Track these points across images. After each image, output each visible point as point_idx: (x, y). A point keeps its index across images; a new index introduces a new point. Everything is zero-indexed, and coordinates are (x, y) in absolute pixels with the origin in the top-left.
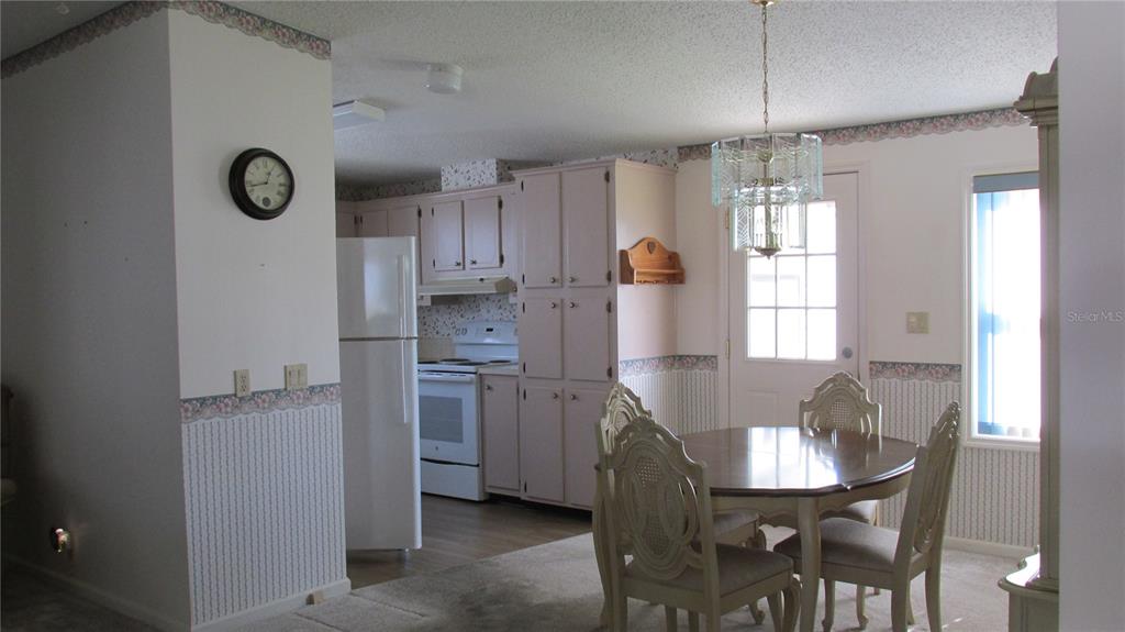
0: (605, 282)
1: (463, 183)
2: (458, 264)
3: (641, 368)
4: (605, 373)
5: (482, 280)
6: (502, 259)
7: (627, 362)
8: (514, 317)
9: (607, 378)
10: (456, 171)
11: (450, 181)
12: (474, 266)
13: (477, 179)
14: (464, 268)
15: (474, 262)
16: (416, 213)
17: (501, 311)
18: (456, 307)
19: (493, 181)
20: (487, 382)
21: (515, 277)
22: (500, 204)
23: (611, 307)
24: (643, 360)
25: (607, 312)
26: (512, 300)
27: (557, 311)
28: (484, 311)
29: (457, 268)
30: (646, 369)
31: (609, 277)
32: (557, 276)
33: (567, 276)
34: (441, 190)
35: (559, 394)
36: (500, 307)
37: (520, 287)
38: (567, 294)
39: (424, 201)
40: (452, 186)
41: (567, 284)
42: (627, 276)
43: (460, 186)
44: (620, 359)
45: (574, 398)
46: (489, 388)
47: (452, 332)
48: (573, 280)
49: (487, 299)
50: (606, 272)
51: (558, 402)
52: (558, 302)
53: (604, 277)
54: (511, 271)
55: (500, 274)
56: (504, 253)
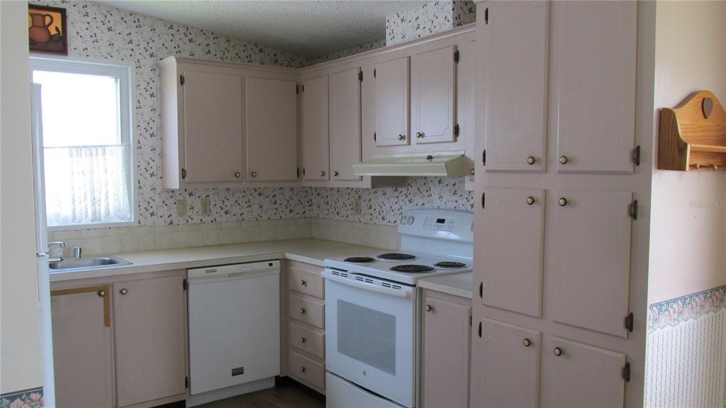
0: (628, 165)
1: (411, 34)
2: (402, 138)
3: (680, 313)
4: (621, 322)
5: (430, 158)
6: (456, 131)
7: (659, 305)
8: (472, 206)
9: (624, 332)
10: (403, 20)
11: (397, 32)
12: (421, 140)
13: (428, 25)
14: (409, 143)
15: (421, 135)
16: (357, 77)
17: (456, 197)
18: (404, 190)
19: (448, 26)
20: (429, 300)
21: (474, 156)
22: (457, 57)
23: (637, 211)
24: (683, 298)
25: (629, 219)
26: (468, 185)
27: (537, 210)
28: (435, 197)
29: (402, 142)
30: (686, 313)
31: (637, 156)
32: (539, 154)
33: (556, 155)
34: (385, 45)
35: (534, 339)
36: (455, 193)
37: (479, 168)
38: (553, 183)
39: (366, 60)
40: (398, 40)
41: (556, 166)
42: (672, 156)
43: (407, 39)
44: (650, 301)
45: (561, 352)
46: (430, 308)
47: (398, 218)
48: (567, 161)
49: (440, 182)
50: (632, 147)
51: (532, 352)
52: (539, 195)
53: (627, 155)
54: (466, 146)
55: (452, 151)
56: (459, 122)
